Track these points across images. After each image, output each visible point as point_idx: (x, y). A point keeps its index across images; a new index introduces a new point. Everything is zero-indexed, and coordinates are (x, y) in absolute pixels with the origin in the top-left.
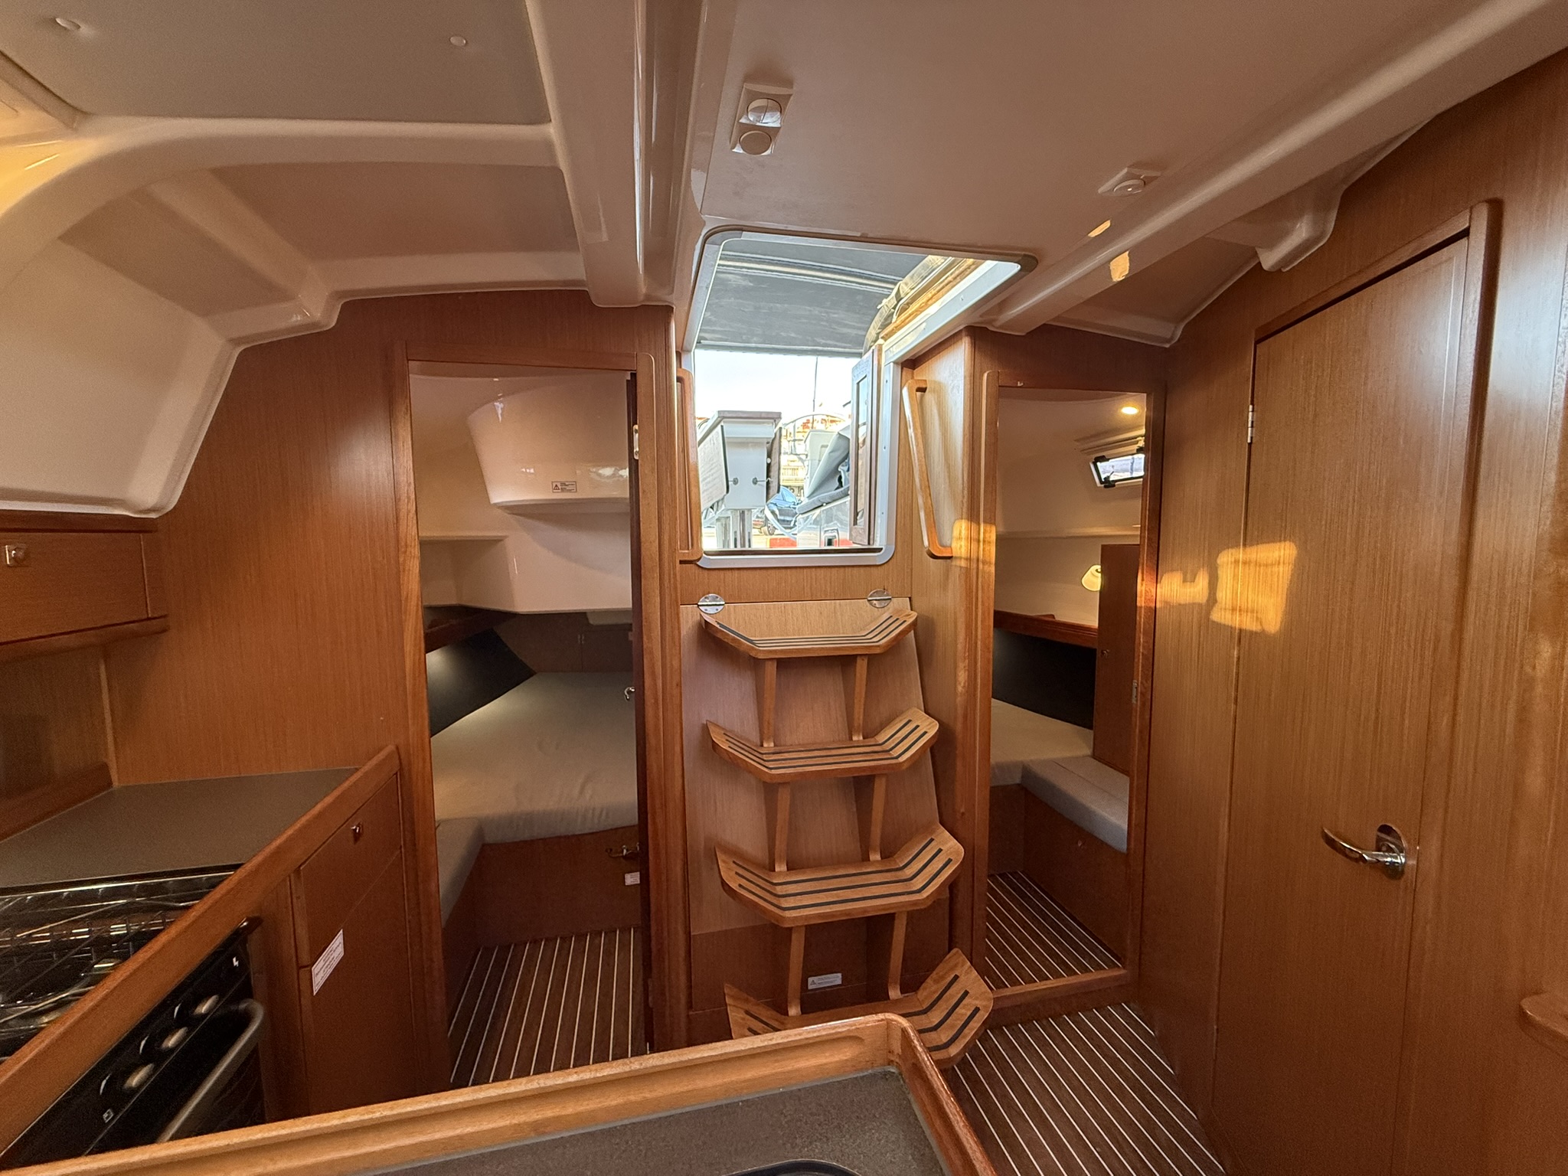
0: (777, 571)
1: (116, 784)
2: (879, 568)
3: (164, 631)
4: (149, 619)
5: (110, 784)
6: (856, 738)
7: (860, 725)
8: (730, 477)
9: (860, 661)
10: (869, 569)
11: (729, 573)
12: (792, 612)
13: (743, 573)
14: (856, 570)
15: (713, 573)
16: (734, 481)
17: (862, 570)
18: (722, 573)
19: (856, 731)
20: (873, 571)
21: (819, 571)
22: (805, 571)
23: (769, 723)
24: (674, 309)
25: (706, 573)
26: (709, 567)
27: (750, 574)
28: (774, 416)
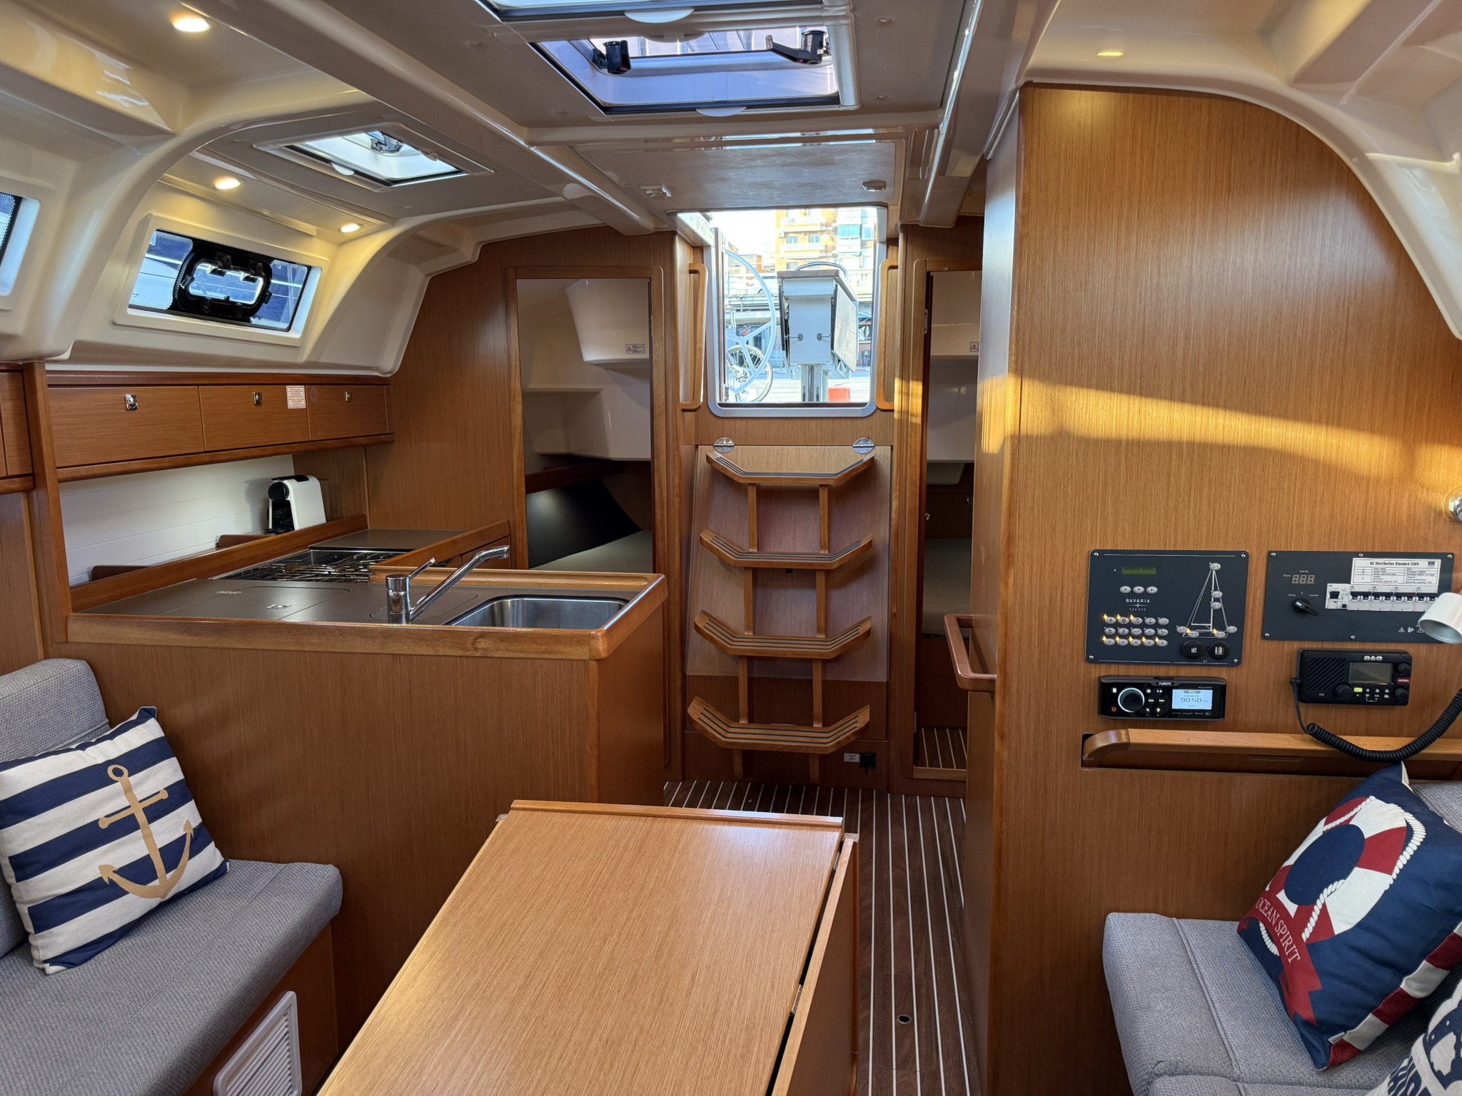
1: (369, 528)
2: (864, 420)
3: (392, 442)
4: (387, 434)
5: (367, 527)
6: (822, 552)
7: (825, 543)
8: (793, 333)
9: (821, 491)
10: (854, 420)
11: (738, 421)
12: (788, 454)
13: (750, 422)
14: (843, 421)
15: (726, 421)
16: (799, 338)
17: (849, 421)
18: (733, 421)
19: (822, 547)
20: (859, 422)
21: (811, 421)
22: (800, 421)
23: (753, 534)
24: (679, 232)
25: (720, 421)
26: (723, 416)
27: (755, 422)
28: (832, 274)
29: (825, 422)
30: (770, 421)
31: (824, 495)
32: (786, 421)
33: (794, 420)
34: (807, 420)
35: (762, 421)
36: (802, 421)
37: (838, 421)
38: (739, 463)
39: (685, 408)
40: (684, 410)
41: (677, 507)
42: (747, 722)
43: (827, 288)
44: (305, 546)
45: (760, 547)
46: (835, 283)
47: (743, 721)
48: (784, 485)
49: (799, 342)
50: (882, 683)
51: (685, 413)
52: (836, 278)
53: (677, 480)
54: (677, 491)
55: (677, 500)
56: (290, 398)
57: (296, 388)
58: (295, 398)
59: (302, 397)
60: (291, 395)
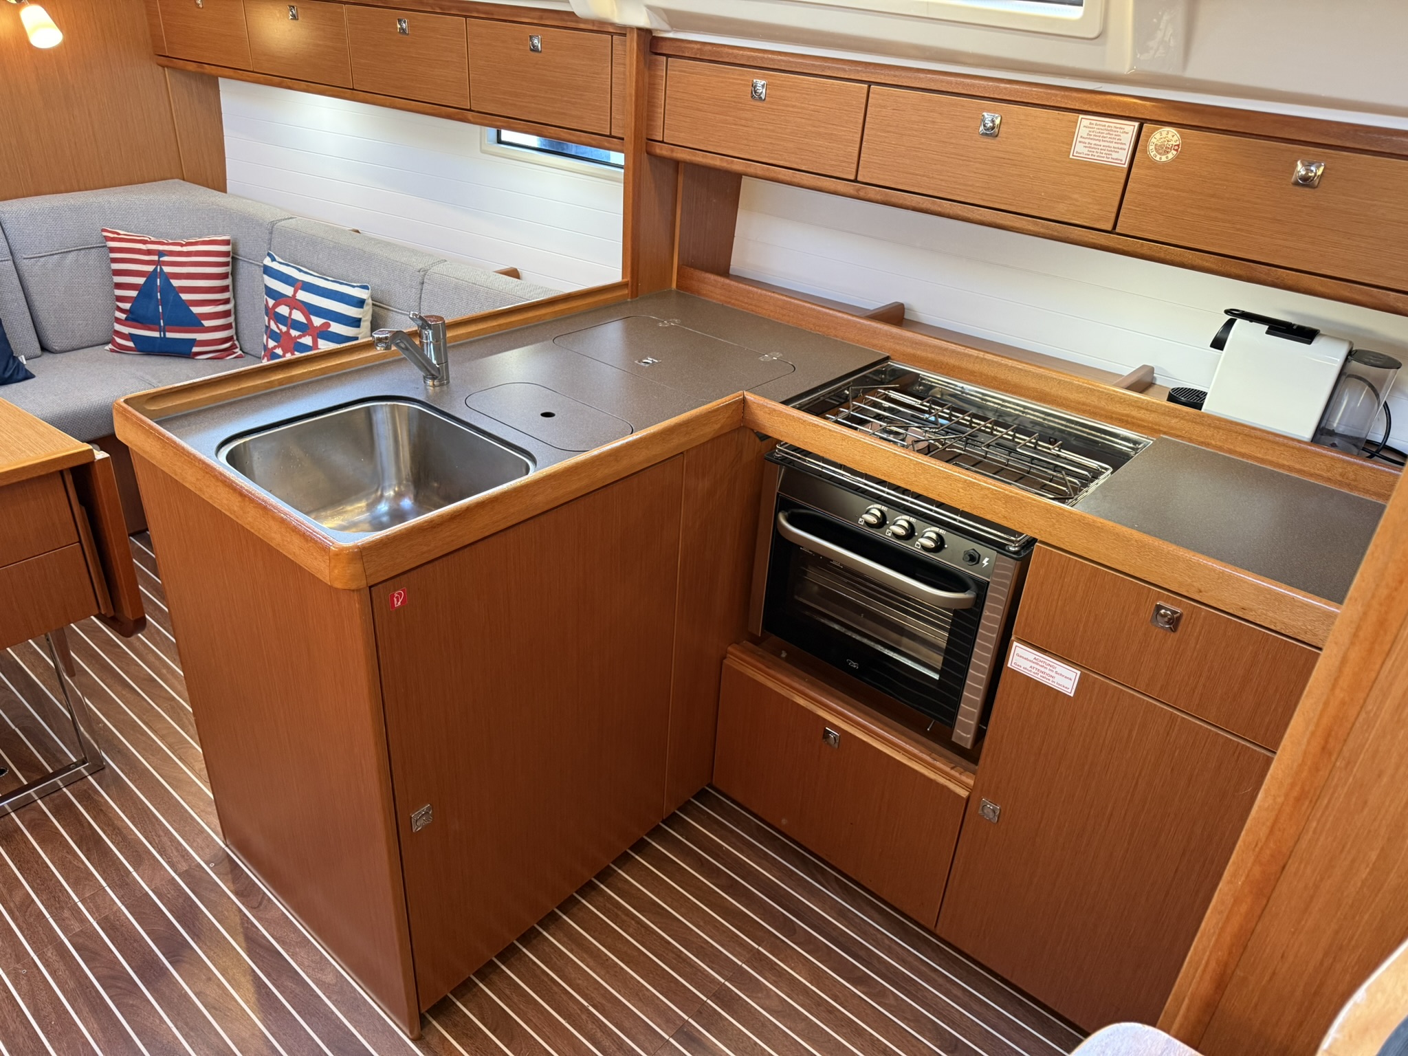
56: (1083, 140)
57: (1107, 124)
58: (1097, 142)
59: (1122, 144)
60: (1088, 134)
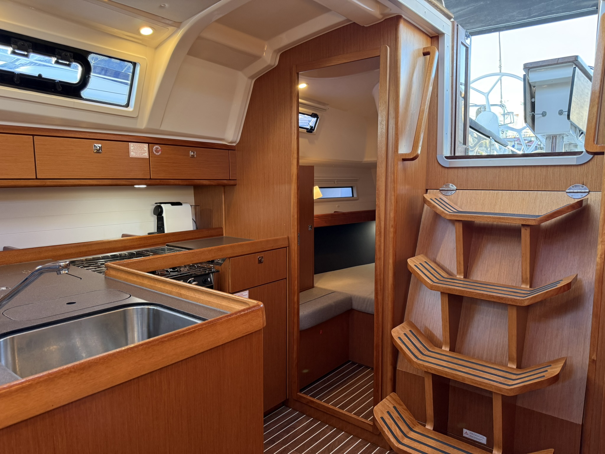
0: (493, 169)
1: (224, 235)
2: (579, 168)
3: (235, 185)
4: (230, 180)
5: (223, 235)
6: (523, 286)
7: (527, 279)
8: (538, 110)
9: (523, 230)
10: (569, 168)
11: (460, 170)
12: (502, 197)
13: (470, 170)
14: (557, 169)
15: (450, 170)
16: (543, 114)
17: (563, 169)
18: (456, 170)
19: (524, 281)
20: (574, 169)
21: (525, 169)
22: (514, 169)
23: (460, 263)
24: (404, 16)
25: (446, 170)
26: (448, 166)
27: (474, 171)
28: (571, 60)
29: (538, 169)
30: (488, 169)
31: (526, 234)
32: (502, 169)
33: (509, 169)
34: (521, 168)
35: (481, 169)
36: (517, 169)
37: (552, 168)
38: (459, 204)
39: (404, 157)
40: (404, 160)
41: (391, 235)
42: (432, 429)
43: (566, 72)
44: (163, 244)
45: (467, 274)
46: (574, 66)
47: (429, 427)
48: (495, 223)
49: (543, 117)
50: (576, 425)
51: (405, 162)
52: (576, 62)
53: (392, 215)
54: (392, 223)
55: (392, 230)
56: (133, 151)
57: (139, 145)
58: (137, 151)
59: (145, 151)
60: (134, 149)
